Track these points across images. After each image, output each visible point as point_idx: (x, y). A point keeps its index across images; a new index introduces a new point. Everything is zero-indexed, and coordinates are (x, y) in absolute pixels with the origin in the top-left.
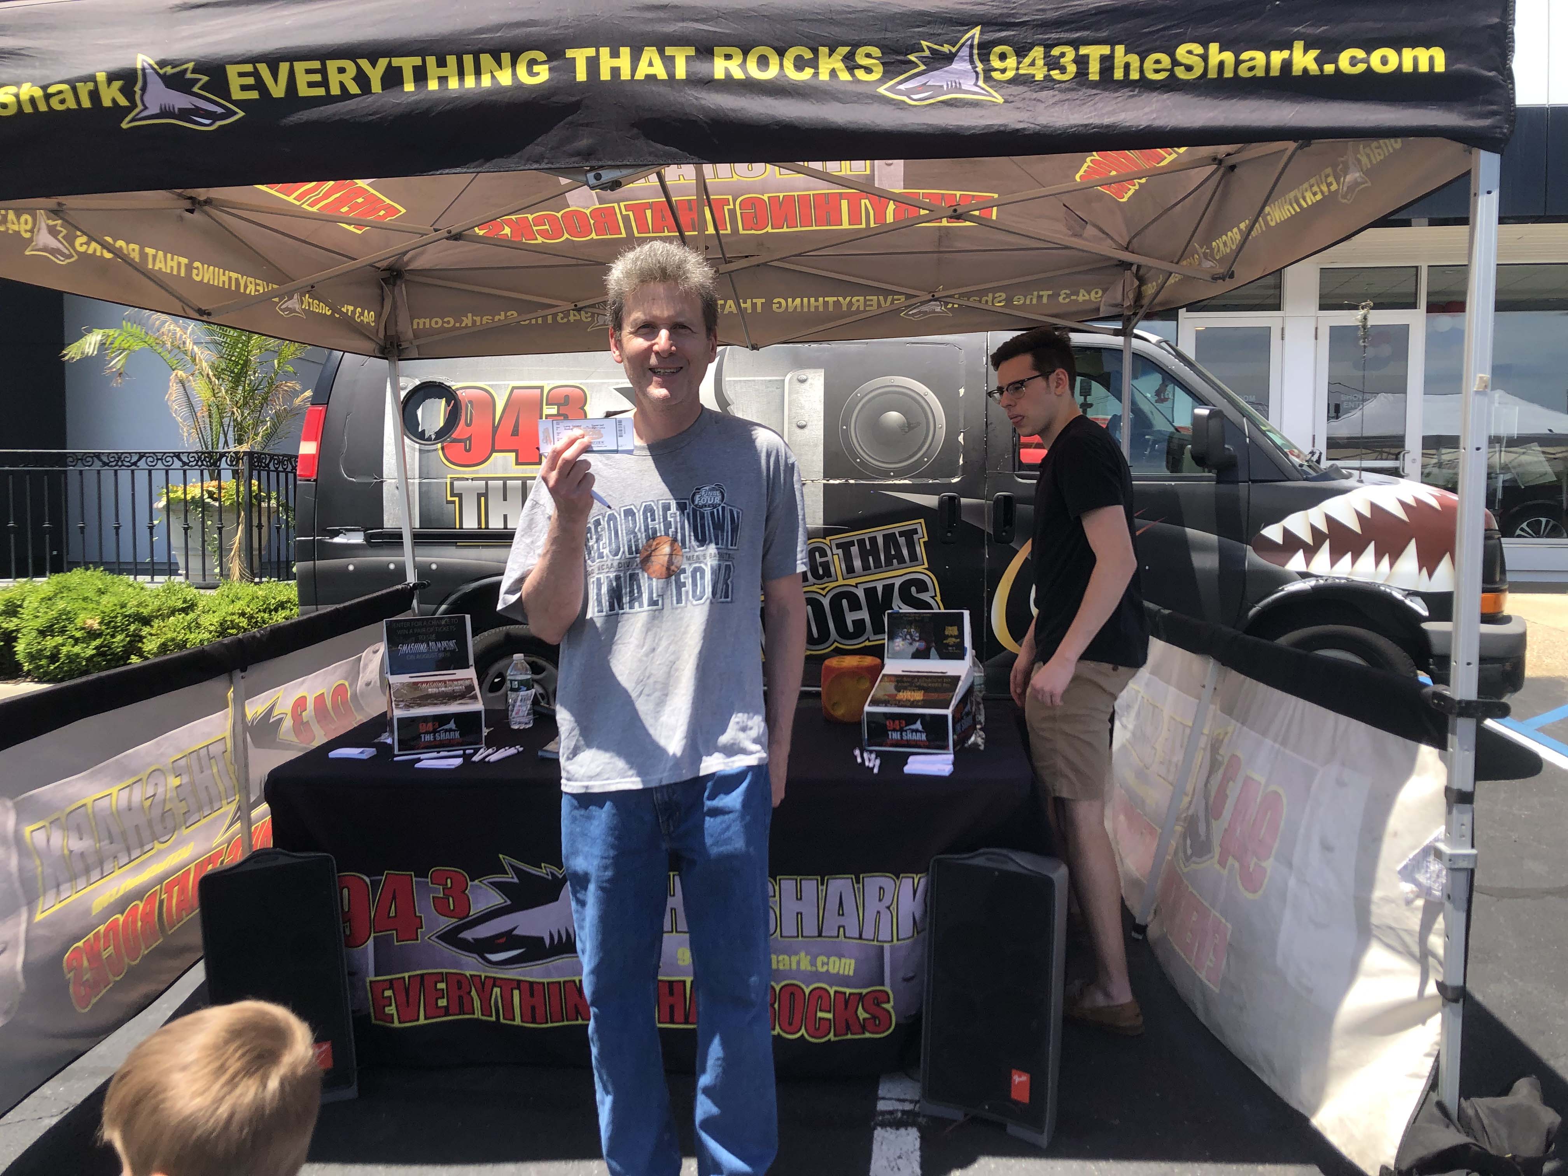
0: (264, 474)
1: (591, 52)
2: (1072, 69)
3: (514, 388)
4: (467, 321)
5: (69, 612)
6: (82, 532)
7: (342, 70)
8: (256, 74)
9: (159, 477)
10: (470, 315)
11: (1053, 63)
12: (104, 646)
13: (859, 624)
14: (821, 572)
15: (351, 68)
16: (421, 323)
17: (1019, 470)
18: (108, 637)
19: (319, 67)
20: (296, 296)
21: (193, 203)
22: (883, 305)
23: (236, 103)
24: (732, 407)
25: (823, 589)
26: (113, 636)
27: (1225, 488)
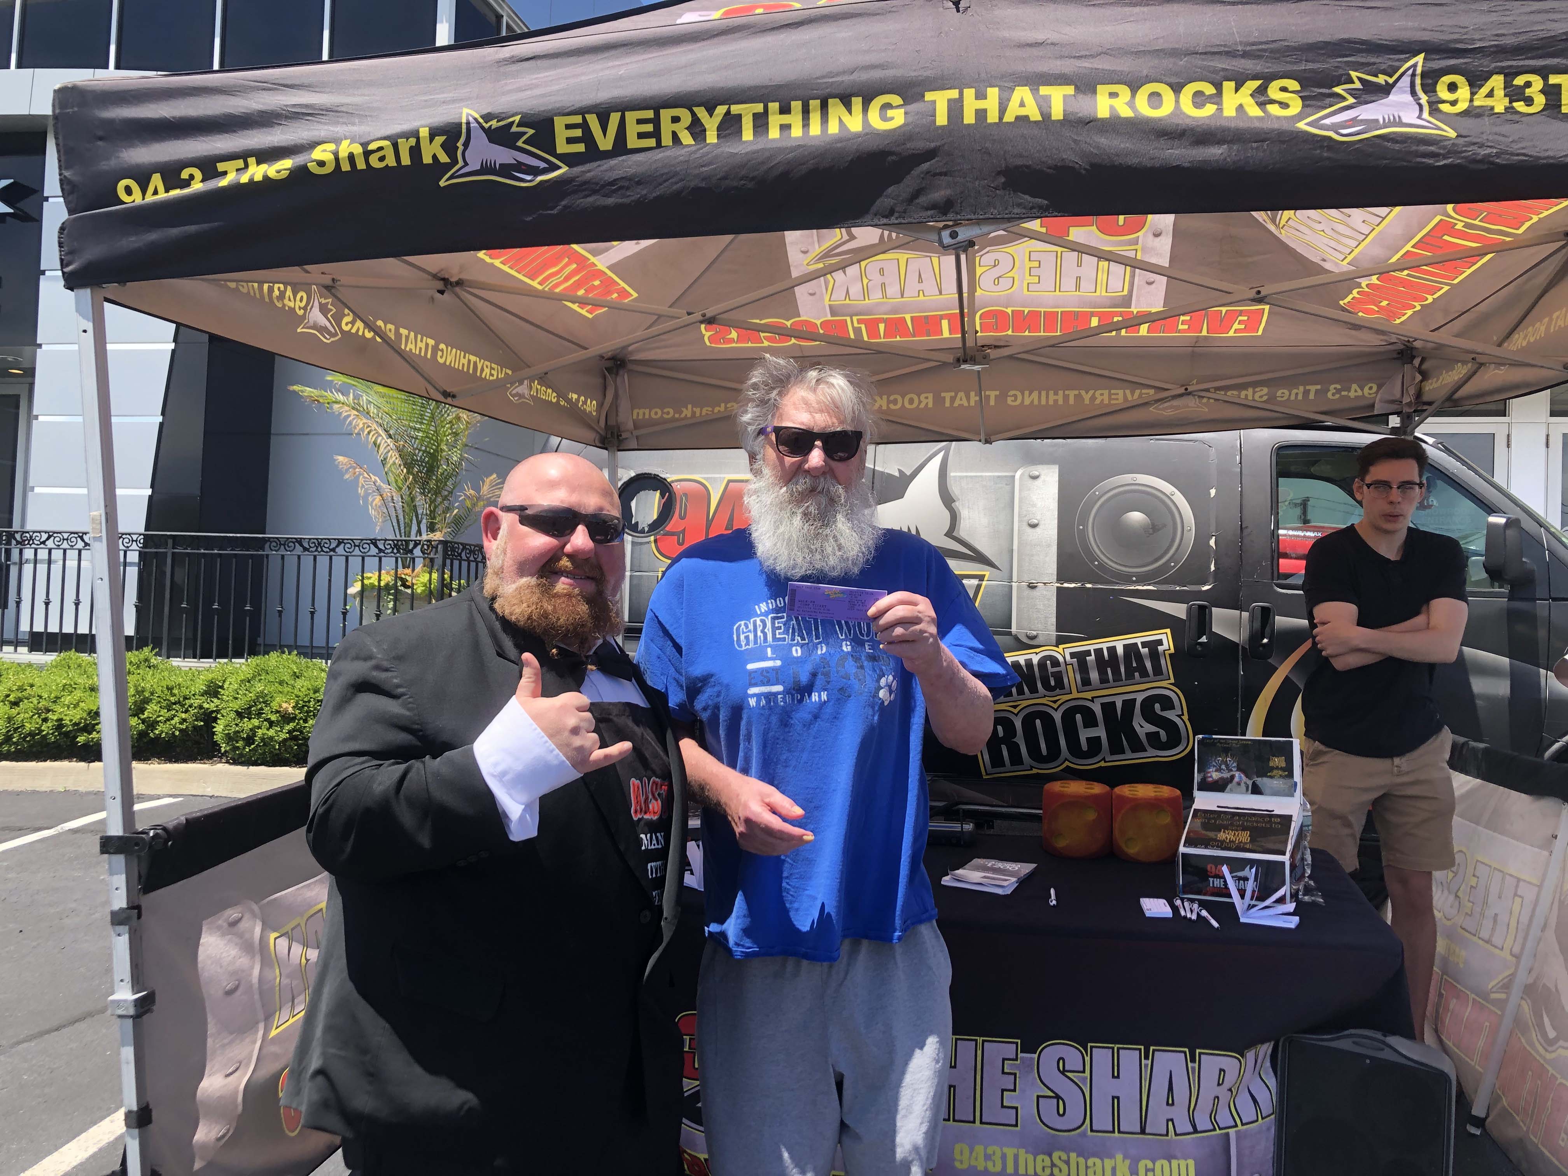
0: (456, 563)
1: (954, 94)
2: (1540, 101)
3: (729, 481)
4: (687, 412)
5: (266, 695)
6: (280, 616)
7: (676, 120)
8: (585, 126)
9: (355, 563)
10: (690, 406)
11: (1515, 94)
12: (297, 731)
13: (1094, 742)
14: (1053, 683)
15: (686, 117)
16: (641, 413)
17: (1278, 579)
18: (301, 722)
19: (652, 116)
20: (526, 382)
21: (446, 285)
22: (1130, 397)
23: (561, 157)
24: (957, 503)
25: (1055, 702)
26: (305, 721)
27: (1518, 605)
